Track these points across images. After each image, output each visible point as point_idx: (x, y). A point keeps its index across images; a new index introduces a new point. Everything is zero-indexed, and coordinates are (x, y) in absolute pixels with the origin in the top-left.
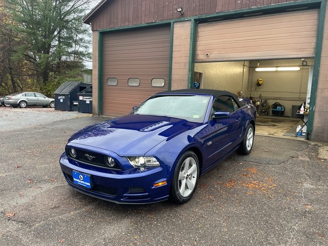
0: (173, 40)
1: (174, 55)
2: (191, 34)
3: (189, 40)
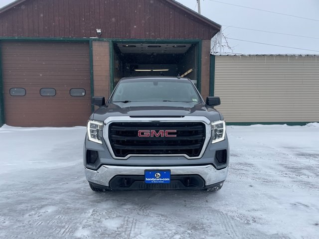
0: (92, 55)
1: (95, 68)
2: (110, 52)
3: (108, 57)
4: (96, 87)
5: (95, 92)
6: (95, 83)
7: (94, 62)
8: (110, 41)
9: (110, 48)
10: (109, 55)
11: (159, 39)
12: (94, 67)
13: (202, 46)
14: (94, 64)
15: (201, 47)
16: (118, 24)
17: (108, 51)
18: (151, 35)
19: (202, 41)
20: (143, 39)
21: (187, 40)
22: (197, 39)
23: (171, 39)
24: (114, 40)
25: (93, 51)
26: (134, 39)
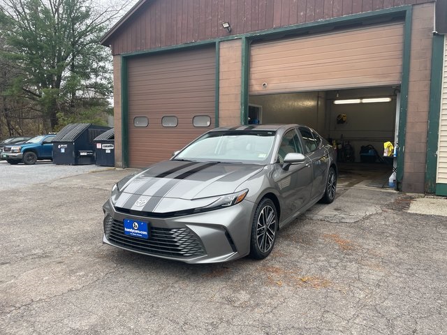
0: (219, 65)
2: (242, 56)
3: (239, 64)
4: (221, 113)
5: (220, 120)
6: (221, 106)
7: (221, 74)
8: (244, 38)
9: (242, 49)
10: (240, 60)
11: (321, 21)
12: (220, 81)
14: (220, 78)
16: (255, 8)
17: (240, 55)
18: (308, 15)
19: (412, 9)
20: (293, 26)
21: (378, 11)
22: (402, 7)
23: (345, 17)
24: (249, 35)
25: (221, 59)
26: (280, 27)
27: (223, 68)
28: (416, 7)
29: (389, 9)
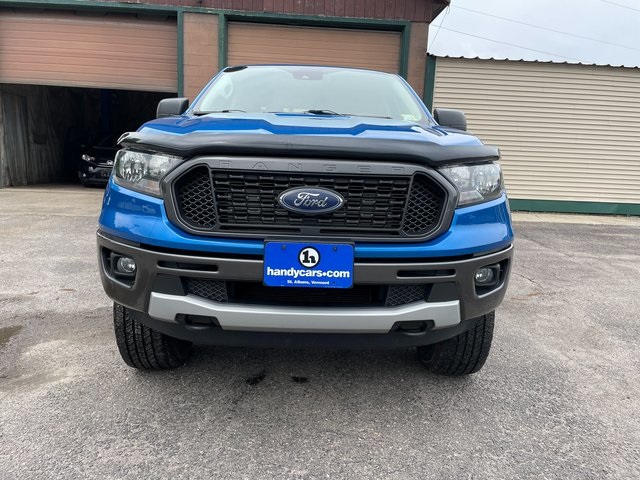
8: (222, 14)
9: (219, 30)
10: (216, 43)
11: (322, 16)
12: (185, 68)
13: (412, 35)
14: (186, 62)
15: (409, 37)
17: (217, 37)
18: (307, 6)
19: (410, 26)
20: (289, 15)
21: (380, 21)
22: (401, 21)
23: (348, 18)
24: (230, 12)
25: (185, 35)
26: (272, 13)
27: (188, 49)
28: (413, 24)
29: (390, 20)
